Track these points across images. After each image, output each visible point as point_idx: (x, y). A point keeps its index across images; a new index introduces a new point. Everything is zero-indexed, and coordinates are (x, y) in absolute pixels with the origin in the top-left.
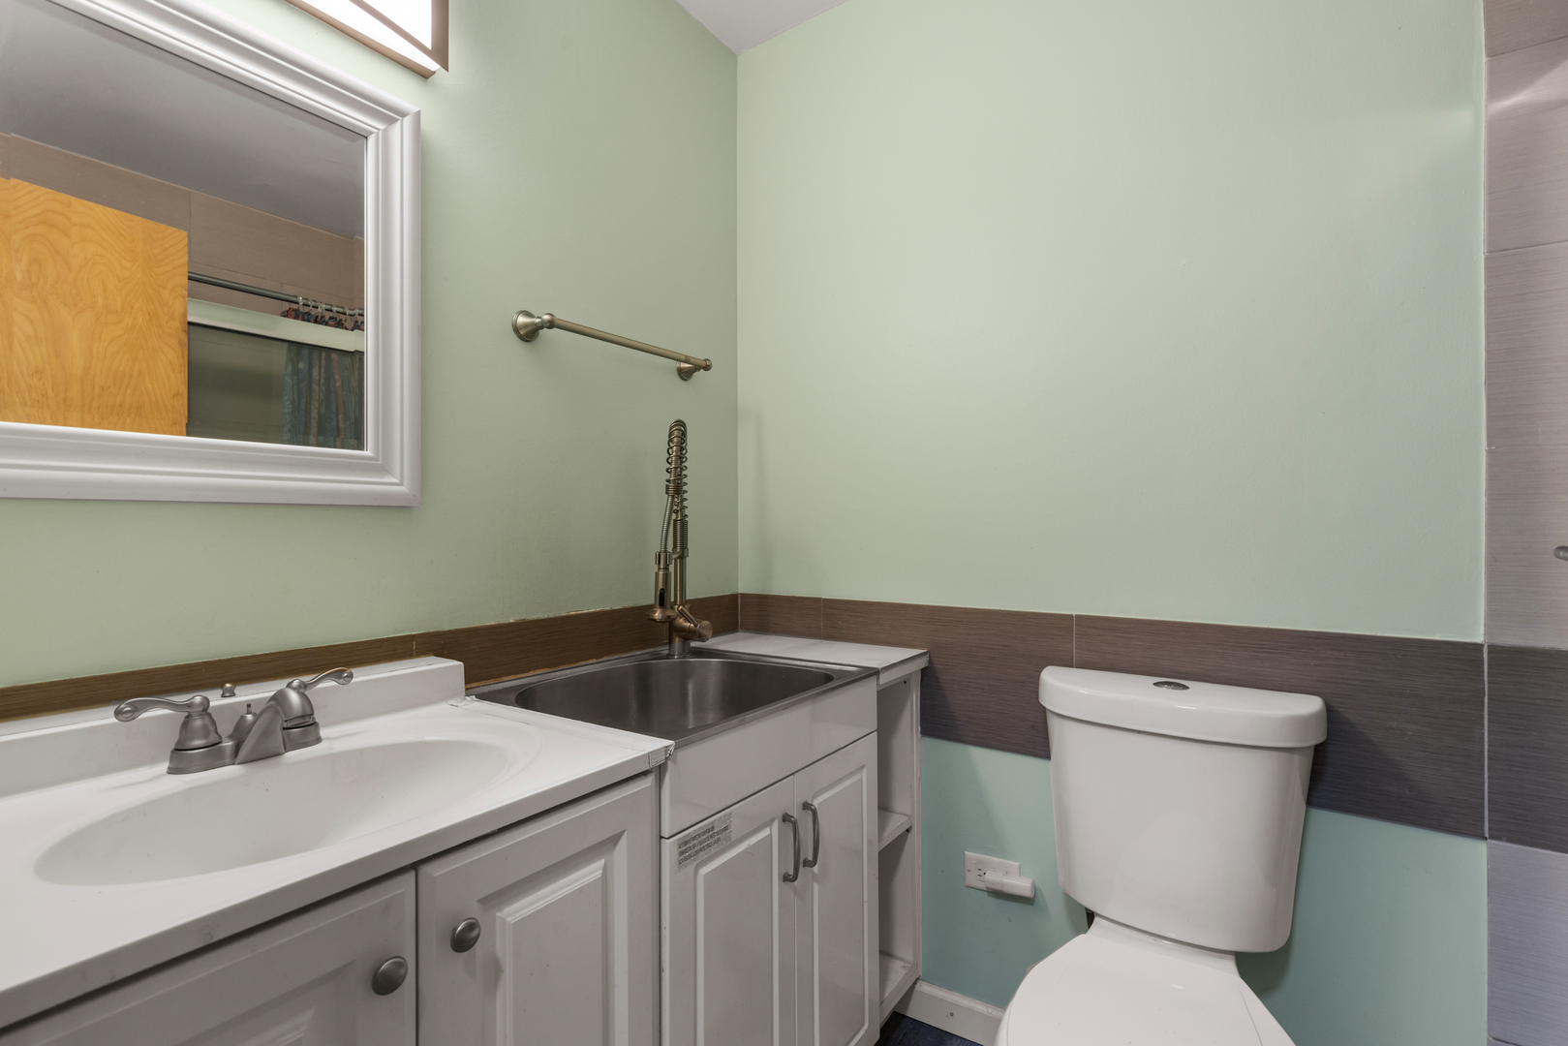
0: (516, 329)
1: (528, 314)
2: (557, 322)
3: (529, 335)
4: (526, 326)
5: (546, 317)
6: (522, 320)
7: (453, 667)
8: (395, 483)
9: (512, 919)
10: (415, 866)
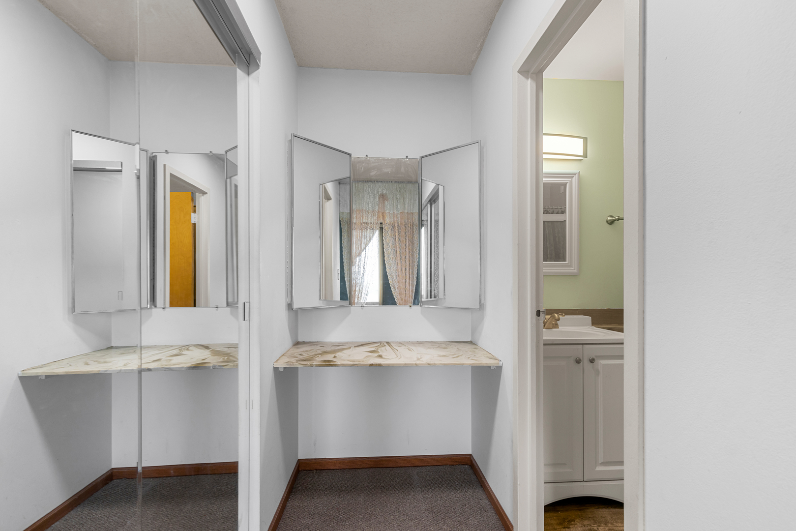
0: (607, 222)
1: (612, 216)
2: (620, 218)
3: (611, 223)
4: (610, 220)
5: (617, 217)
6: (609, 218)
7: (588, 319)
8: (573, 270)
9: (602, 363)
10: (583, 344)
